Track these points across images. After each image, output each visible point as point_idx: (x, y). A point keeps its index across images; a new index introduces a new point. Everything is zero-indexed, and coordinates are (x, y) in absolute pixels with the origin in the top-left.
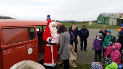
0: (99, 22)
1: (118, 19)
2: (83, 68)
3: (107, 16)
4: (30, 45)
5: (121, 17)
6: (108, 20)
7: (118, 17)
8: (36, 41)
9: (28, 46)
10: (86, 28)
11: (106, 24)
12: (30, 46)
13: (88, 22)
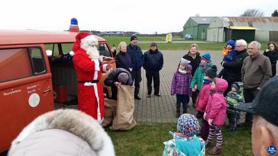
0: (187, 35)
1: (225, 29)
2: (151, 130)
3: (204, 21)
4: (33, 87)
5: (231, 24)
6: (205, 31)
7: (227, 25)
8: (47, 79)
9: (30, 90)
10: (157, 50)
11: (200, 40)
12: (35, 90)
13: (165, 35)
